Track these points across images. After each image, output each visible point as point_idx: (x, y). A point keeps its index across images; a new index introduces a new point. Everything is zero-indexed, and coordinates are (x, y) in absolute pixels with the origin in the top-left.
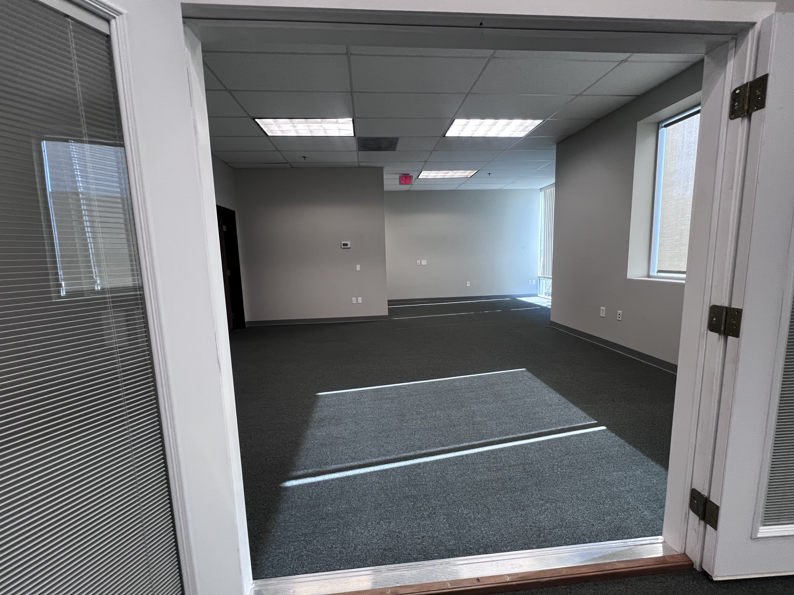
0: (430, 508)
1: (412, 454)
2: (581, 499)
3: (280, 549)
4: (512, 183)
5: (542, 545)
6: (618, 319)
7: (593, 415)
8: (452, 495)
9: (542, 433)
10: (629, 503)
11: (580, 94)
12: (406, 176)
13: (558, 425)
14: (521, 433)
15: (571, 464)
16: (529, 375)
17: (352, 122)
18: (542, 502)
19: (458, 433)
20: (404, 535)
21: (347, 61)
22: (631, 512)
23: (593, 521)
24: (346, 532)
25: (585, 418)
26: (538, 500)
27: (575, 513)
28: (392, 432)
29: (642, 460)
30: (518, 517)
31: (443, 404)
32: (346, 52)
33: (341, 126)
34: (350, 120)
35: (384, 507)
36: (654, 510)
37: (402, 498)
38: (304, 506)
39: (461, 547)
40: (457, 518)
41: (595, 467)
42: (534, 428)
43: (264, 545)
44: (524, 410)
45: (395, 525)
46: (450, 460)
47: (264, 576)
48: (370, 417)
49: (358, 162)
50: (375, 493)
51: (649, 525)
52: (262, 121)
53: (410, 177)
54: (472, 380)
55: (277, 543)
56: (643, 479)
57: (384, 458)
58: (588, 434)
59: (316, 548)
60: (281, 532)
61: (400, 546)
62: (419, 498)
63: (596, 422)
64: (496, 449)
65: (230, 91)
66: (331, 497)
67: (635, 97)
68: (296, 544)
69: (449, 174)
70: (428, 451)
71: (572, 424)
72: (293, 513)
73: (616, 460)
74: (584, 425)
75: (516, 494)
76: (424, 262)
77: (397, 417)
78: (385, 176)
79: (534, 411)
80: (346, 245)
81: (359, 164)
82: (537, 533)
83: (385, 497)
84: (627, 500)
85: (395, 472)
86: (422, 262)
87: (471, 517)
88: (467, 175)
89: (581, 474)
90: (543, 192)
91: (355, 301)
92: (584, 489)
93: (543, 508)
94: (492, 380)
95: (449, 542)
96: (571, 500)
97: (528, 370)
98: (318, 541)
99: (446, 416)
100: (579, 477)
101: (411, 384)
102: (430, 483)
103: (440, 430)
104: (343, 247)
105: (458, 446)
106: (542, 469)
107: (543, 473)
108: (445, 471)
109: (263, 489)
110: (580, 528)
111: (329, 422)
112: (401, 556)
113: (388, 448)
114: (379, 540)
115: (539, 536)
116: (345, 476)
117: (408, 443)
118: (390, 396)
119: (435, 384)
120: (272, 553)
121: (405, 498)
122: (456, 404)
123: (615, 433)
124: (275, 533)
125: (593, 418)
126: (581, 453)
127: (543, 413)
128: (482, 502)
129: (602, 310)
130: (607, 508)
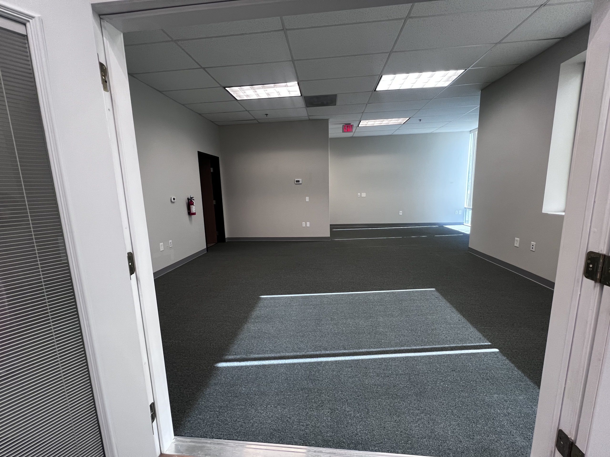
0: (319, 401)
1: (318, 353)
2: (456, 414)
3: (200, 415)
4: (442, 127)
5: (407, 451)
6: (531, 249)
7: (489, 337)
8: (341, 392)
9: (434, 348)
10: (503, 426)
11: (500, 42)
12: (348, 125)
13: (452, 342)
14: (415, 346)
15: (455, 380)
16: (437, 294)
17: (297, 85)
18: (417, 412)
19: (360, 339)
20: (293, 420)
21: (285, 36)
22: (503, 436)
23: (462, 438)
24: (250, 410)
25: (480, 339)
26: (415, 409)
27: (446, 427)
28: (307, 333)
29: (527, 386)
30: (392, 421)
31: (354, 314)
32: (282, 29)
33: (290, 89)
34: (296, 83)
35: (283, 395)
36: (528, 438)
37: (300, 390)
38: (226, 384)
39: (335, 440)
40: (339, 414)
41: (478, 386)
42: (428, 343)
43: (190, 410)
44: (423, 326)
45: (288, 411)
46: (347, 362)
47: (183, 434)
48: (294, 319)
49: (309, 116)
50: (281, 382)
51: (518, 451)
52: (231, 89)
53: (351, 126)
54: (385, 296)
55: (199, 410)
56: (524, 405)
57: (295, 354)
58: (479, 354)
59: (225, 419)
60: (205, 402)
61: (287, 429)
62: (313, 391)
63: (490, 344)
64: (389, 358)
65: (204, 68)
66: (247, 380)
67: (558, 39)
68: (212, 413)
69: (384, 122)
70: (331, 352)
71: (465, 343)
72: (217, 389)
73: (500, 383)
74: (477, 346)
75: (396, 401)
76: (364, 195)
77: (314, 321)
78: (330, 126)
79: (433, 327)
80: (298, 181)
81: (309, 118)
82: (406, 439)
83: (287, 386)
84: (502, 423)
85: (301, 367)
86: (362, 195)
87: (351, 415)
88: (401, 122)
89: (462, 391)
90: (472, 134)
91: (305, 224)
92: (461, 405)
93: (418, 417)
94: (402, 297)
95: (327, 433)
96: (446, 414)
97: (437, 290)
98: (227, 414)
99: (354, 324)
100: (460, 394)
101: (333, 295)
102: (326, 379)
103: (346, 336)
104: (296, 183)
105: (357, 351)
106: (425, 382)
107: (426, 385)
108: (340, 371)
109: (202, 366)
110: (448, 442)
111: (263, 319)
112: (285, 438)
113: (300, 346)
114: (272, 421)
115: (406, 443)
116: (262, 364)
117: (317, 343)
118: (314, 303)
119: (353, 296)
120: (194, 417)
121: (302, 390)
122: (365, 314)
123: (507, 356)
124: (200, 402)
125: (488, 339)
126: (467, 371)
127: (440, 330)
128: (364, 403)
129: (516, 240)
130: (479, 427)
